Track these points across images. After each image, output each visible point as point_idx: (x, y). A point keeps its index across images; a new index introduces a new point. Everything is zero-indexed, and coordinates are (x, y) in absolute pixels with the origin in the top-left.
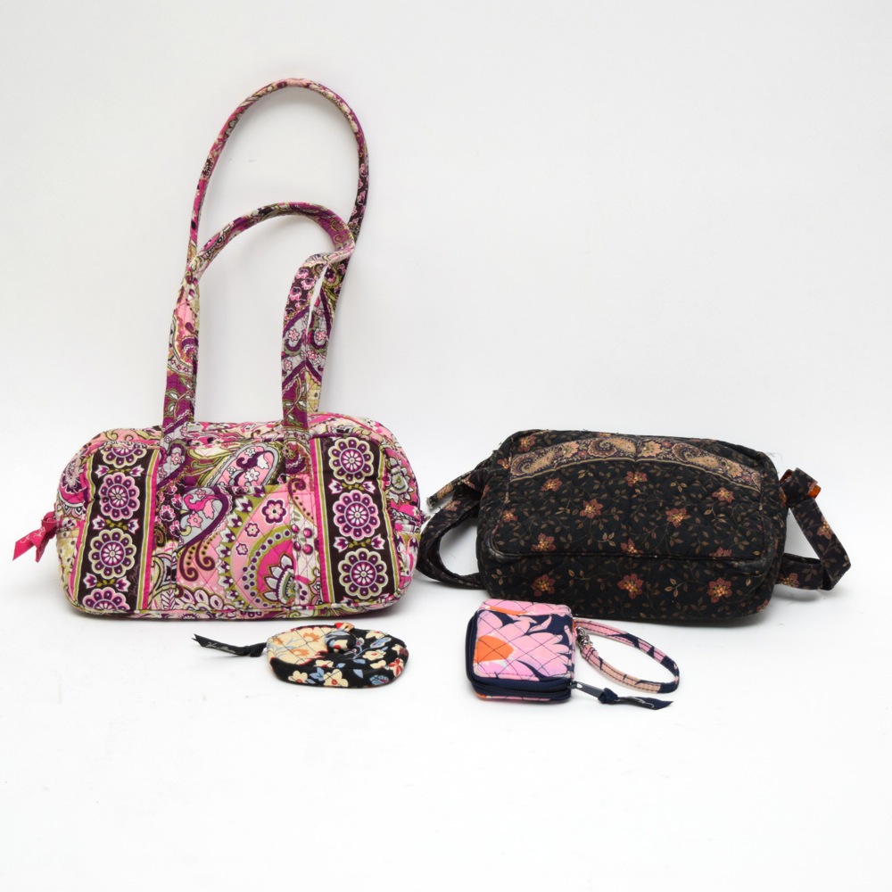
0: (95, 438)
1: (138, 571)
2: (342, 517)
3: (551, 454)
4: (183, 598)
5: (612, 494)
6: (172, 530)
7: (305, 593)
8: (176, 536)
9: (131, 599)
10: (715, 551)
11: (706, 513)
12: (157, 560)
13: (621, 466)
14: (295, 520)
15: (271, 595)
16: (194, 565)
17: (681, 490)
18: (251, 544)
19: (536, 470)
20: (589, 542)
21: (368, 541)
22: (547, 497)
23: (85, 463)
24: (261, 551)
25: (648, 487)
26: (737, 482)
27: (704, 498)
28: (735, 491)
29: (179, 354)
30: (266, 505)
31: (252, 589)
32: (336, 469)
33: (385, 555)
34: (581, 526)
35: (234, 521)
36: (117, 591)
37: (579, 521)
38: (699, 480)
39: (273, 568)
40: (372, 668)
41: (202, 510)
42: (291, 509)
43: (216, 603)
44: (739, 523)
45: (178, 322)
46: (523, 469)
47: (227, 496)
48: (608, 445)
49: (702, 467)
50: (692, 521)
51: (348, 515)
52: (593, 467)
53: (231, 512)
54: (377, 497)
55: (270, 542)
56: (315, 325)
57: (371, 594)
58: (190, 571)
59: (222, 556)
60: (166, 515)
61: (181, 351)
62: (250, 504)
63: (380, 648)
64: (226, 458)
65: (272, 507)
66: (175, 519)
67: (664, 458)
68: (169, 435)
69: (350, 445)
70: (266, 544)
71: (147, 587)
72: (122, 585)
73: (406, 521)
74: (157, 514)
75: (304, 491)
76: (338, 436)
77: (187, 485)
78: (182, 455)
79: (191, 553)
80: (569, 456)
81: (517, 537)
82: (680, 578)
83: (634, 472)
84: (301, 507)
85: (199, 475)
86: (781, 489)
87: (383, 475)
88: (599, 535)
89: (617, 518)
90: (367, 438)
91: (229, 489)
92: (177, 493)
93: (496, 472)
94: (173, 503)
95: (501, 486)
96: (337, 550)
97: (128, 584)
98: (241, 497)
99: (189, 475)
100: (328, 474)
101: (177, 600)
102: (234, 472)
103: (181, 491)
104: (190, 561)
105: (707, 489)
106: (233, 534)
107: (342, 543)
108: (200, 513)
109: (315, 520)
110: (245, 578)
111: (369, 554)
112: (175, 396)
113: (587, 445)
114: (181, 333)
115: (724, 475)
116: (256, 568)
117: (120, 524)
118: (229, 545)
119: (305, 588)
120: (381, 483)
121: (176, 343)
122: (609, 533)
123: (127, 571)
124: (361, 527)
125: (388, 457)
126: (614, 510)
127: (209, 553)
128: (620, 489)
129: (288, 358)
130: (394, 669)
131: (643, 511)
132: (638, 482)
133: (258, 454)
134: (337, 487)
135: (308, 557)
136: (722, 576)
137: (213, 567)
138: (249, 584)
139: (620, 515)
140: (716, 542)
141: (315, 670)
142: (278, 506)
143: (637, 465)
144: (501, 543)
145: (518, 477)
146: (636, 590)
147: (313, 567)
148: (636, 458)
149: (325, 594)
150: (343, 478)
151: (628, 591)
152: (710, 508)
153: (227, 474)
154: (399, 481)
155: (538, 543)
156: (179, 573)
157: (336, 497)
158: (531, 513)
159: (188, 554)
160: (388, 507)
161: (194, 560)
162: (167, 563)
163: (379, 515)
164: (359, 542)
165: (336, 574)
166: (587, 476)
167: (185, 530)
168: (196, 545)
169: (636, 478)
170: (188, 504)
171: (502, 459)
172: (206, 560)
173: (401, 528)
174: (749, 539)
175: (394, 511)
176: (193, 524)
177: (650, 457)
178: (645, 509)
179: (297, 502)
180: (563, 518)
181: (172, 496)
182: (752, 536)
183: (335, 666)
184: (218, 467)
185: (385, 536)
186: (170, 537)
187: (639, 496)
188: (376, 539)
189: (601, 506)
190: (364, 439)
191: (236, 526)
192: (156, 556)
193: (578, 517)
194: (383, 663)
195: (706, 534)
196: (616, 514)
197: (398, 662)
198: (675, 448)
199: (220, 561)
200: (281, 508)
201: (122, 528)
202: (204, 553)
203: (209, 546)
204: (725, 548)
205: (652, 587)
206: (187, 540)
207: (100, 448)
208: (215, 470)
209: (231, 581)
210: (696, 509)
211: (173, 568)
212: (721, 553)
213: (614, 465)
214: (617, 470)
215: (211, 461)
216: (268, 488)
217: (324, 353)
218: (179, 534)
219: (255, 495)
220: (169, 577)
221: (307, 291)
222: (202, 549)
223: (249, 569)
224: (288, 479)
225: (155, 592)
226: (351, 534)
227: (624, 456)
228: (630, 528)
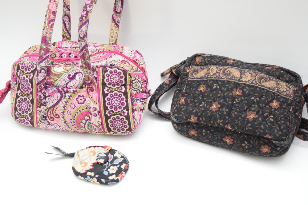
0: (29, 49)
1: (33, 114)
2: (109, 103)
3: (205, 71)
4: (50, 125)
5: (225, 101)
6: (43, 102)
7: (96, 129)
8: (45, 104)
9: (32, 123)
10: (266, 135)
11: (265, 115)
12: (39, 112)
13: (232, 85)
14: (89, 104)
15: (83, 129)
16: (52, 116)
17: (255, 101)
18: (73, 111)
19: (198, 77)
20: (212, 122)
21: (120, 112)
22: (199, 95)
23: (15, 68)
24: (76, 114)
25: (241, 98)
26: (283, 95)
27: (266, 106)
28: (281, 102)
29: (47, 27)
30: (77, 97)
31: (74, 126)
32: (107, 83)
33: (128, 117)
34: (209, 114)
35: (65, 102)
36: (27, 120)
37: (209, 112)
38: (265, 96)
39: (82, 120)
40: (109, 179)
41: (53, 96)
42: (88, 99)
43: (62, 128)
44: (279, 121)
45: (49, 11)
46: (194, 75)
47: (63, 91)
48: (229, 72)
49: (268, 88)
50: (258, 119)
51: (112, 102)
52: (220, 83)
53: (64, 98)
54: (125, 93)
55: (80, 111)
56: (116, 4)
57: (121, 131)
58: (51, 117)
59: (62, 114)
60: (40, 96)
61: (48, 25)
62: (71, 96)
63: (116, 165)
64: (64, 74)
65: (80, 98)
66: (43, 98)
67: (252, 83)
68: (40, 64)
69: (114, 72)
70: (78, 112)
71: (37, 121)
72: (28, 118)
73: (139, 101)
74: (38, 95)
75: (93, 92)
76: (110, 67)
77: (47, 85)
78: (45, 73)
79: (51, 111)
80: (212, 74)
81: (182, 114)
82: (249, 142)
83: (237, 88)
84: (92, 99)
85: (52, 82)
86: (303, 97)
87: (129, 84)
88: (216, 120)
89: (225, 113)
90: (122, 69)
91: (63, 89)
92: (44, 88)
93: (183, 73)
94: (43, 92)
95: (184, 81)
96: (107, 115)
97: (30, 118)
98: (68, 93)
99: (49, 81)
100: (104, 85)
101: (49, 126)
102: (66, 81)
103: (46, 88)
104: (50, 114)
105: (268, 101)
106: (65, 107)
107: (109, 113)
108: (52, 97)
109: (98, 104)
110: (71, 123)
111: (121, 117)
112: (44, 47)
113: (220, 70)
114: (49, 16)
115: (277, 92)
116: (76, 119)
117: (26, 95)
118: (64, 111)
119: (95, 127)
120: (128, 87)
121: (47, 21)
122: (221, 120)
123: (29, 113)
124: (117, 107)
125: (131, 77)
126: (224, 109)
127: (57, 112)
128: (229, 98)
129: (80, 42)
130: (119, 178)
131: (236, 111)
132: (237, 94)
133: (76, 74)
134: (108, 90)
135: (96, 117)
136: (267, 144)
137: (59, 117)
138: (73, 125)
139: (226, 112)
140: (267, 131)
141: (86, 177)
142: (82, 98)
143: (239, 84)
144: (176, 115)
145: (191, 79)
146: (230, 142)
147: (98, 121)
148: (239, 80)
149: (104, 130)
150: (111, 86)
151: (227, 142)
152: (267, 112)
153: (63, 82)
154: (136, 86)
155: (190, 119)
156: (47, 118)
157: (107, 95)
158: (191, 102)
159: (49, 112)
160: (131, 96)
161: (52, 114)
162: (42, 114)
163: (126, 101)
164: (116, 113)
165: (107, 124)
166: (217, 88)
167: (47, 103)
168: (52, 109)
169: (237, 92)
170: (48, 93)
171: (187, 67)
172: (56, 115)
173: (136, 105)
174: (281, 130)
175: (134, 98)
176: (50, 101)
177: (245, 81)
178: (238, 110)
179: (90, 97)
180: (202, 109)
181: (42, 89)
182: (284, 129)
183: (94, 176)
184: (60, 78)
185: (128, 110)
186: (43, 105)
187: (237, 103)
188: (123, 112)
189: (219, 106)
190: (121, 69)
191: (66, 104)
192: (38, 110)
193: (208, 109)
194: (114, 176)
195: (263, 127)
196: (225, 110)
197: (122, 173)
198: (257, 77)
199: (62, 116)
200: (84, 98)
201: (27, 97)
202: (55, 112)
203: (56, 110)
204: (270, 135)
205: (237, 142)
206: (49, 106)
207: (20, 63)
208: (59, 79)
209: (66, 123)
210: (261, 112)
211: (45, 116)
212: (267, 136)
213: (229, 84)
214: (230, 87)
215: (58, 75)
216: (78, 90)
217: (120, 16)
218: (46, 104)
219: (73, 93)
220: (44, 118)
221: (88, 11)
222: (54, 111)
223: (73, 120)
224: (87, 87)
225: (40, 123)
226: (113, 109)
227: (234, 80)
228: (230, 119)
